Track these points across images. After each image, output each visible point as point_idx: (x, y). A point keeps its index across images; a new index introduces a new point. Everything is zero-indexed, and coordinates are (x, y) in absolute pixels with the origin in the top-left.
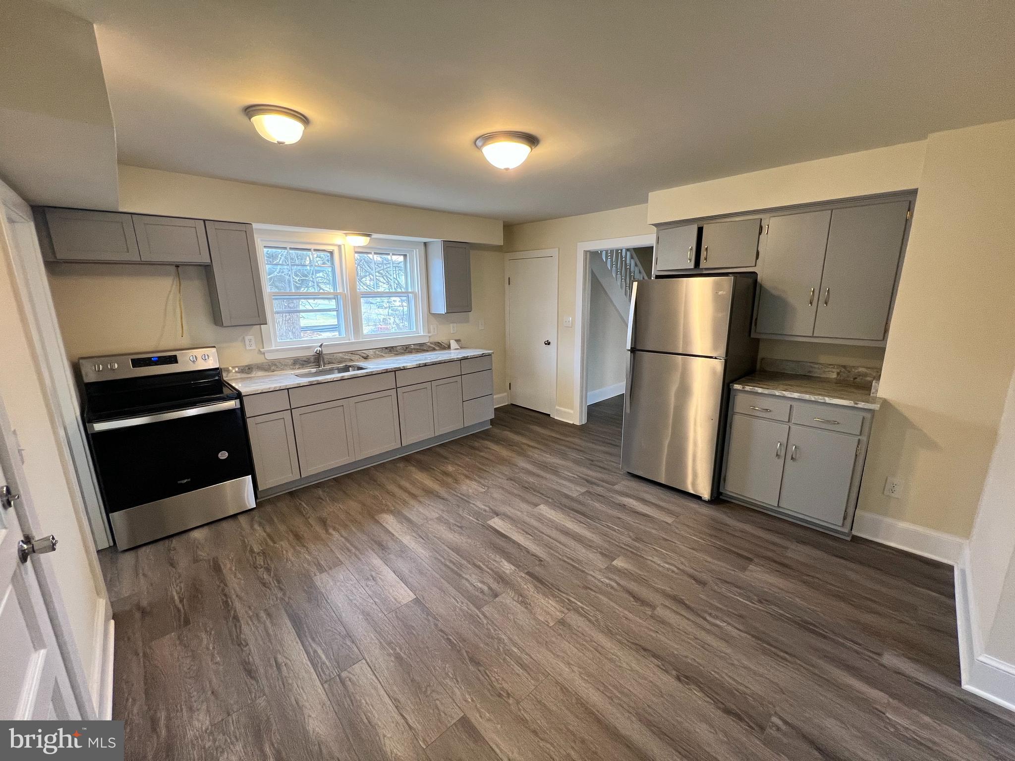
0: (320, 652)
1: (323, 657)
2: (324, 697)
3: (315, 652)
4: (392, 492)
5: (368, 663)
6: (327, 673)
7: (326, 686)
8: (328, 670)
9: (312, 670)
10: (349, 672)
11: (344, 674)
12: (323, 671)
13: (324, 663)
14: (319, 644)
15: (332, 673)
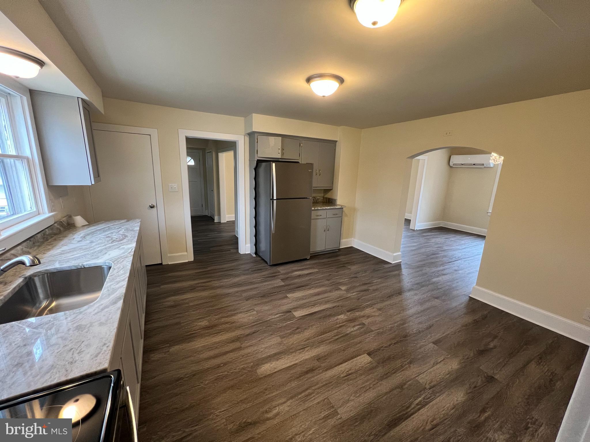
0: (417, 401)
1: (420, 399)
2: (444, 395)
3: (417, 404)
4: (221, 364)
5: (417, 376)
6: (430, 396)
7: (438, 395)
8: (428, 396)
9: (431, 404)
10: (426, 384)
11: (428, 387)
12: (428, 398)
13: (424, 398)
14: (411, 403)
15: (429, 393)
